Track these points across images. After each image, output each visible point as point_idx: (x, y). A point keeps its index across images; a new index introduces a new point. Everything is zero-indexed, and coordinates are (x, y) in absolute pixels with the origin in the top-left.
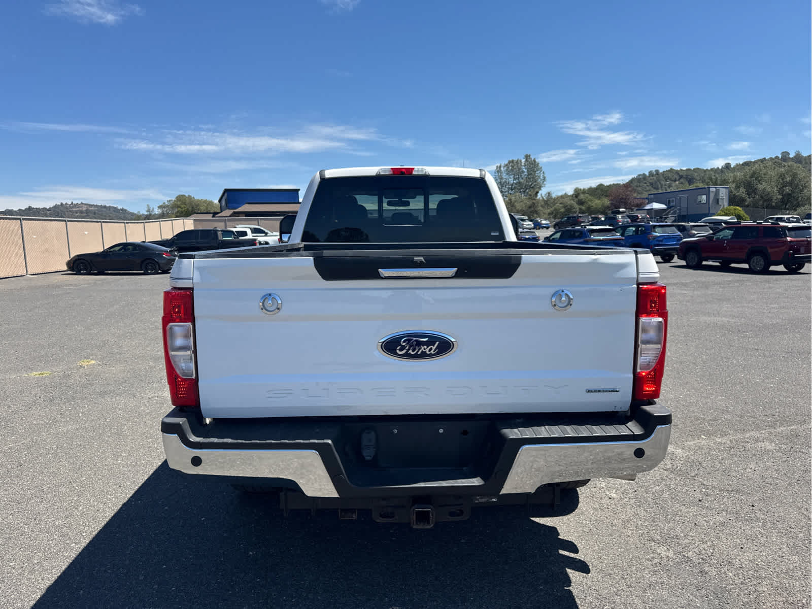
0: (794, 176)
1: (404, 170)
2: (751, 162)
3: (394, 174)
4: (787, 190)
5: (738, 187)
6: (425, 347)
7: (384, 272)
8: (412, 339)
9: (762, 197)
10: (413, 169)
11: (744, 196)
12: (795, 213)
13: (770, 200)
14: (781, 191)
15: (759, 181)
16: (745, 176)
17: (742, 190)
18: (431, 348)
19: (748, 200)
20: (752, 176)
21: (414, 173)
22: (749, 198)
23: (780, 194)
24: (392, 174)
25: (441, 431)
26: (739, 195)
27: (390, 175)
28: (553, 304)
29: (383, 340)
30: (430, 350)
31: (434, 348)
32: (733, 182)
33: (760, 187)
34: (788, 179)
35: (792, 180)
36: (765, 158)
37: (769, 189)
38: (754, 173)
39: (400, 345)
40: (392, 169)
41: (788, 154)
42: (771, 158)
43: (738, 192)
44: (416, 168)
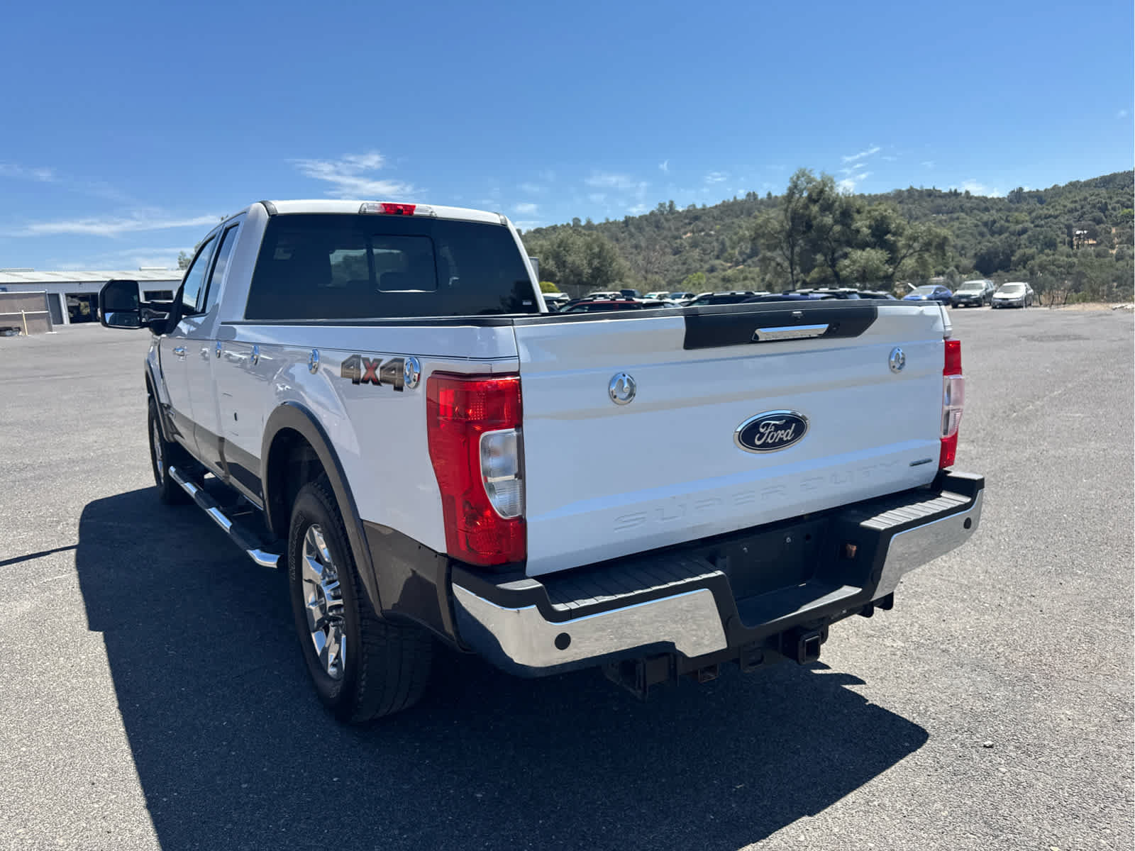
0: (602, 247)
1: (401, 208)
2: (542, 229)
3: (387, 213)
4: (596, 263)
5: (546, 259)
6: (783, 431)
7: (762, 333)
8: (770, 423)
9: (572, 271)
10: (414, 206)
11: (554, 269)
12: (607, 289)
13: (580, 275)
14: (590, 264)
15: (567, 251)
16: (552, 245)
17: (551, 262)
18: (788, 433)
19: (558, 274)
20: (559, 246)
21: (415, 213)
22: (559, 272)
23: (589, 269)
24: (384, 213)
25: (788, 540)
26: (548, 269)
27: (381, 213)
28: (892, 365)
29: (739, 430)
30: (787, 436)
31: (791, 431)
32: (540, 252)
33: (570, 259)
34: (596, 250)
35: (600, 252)
36: (556, 225)
37: (578, 262)
38: (562, 241)
39: (759, 432)
40: (384, 204)
41: (579, 221)
42: (563, 225)
43: (547, 265)
44: (418, 206)
